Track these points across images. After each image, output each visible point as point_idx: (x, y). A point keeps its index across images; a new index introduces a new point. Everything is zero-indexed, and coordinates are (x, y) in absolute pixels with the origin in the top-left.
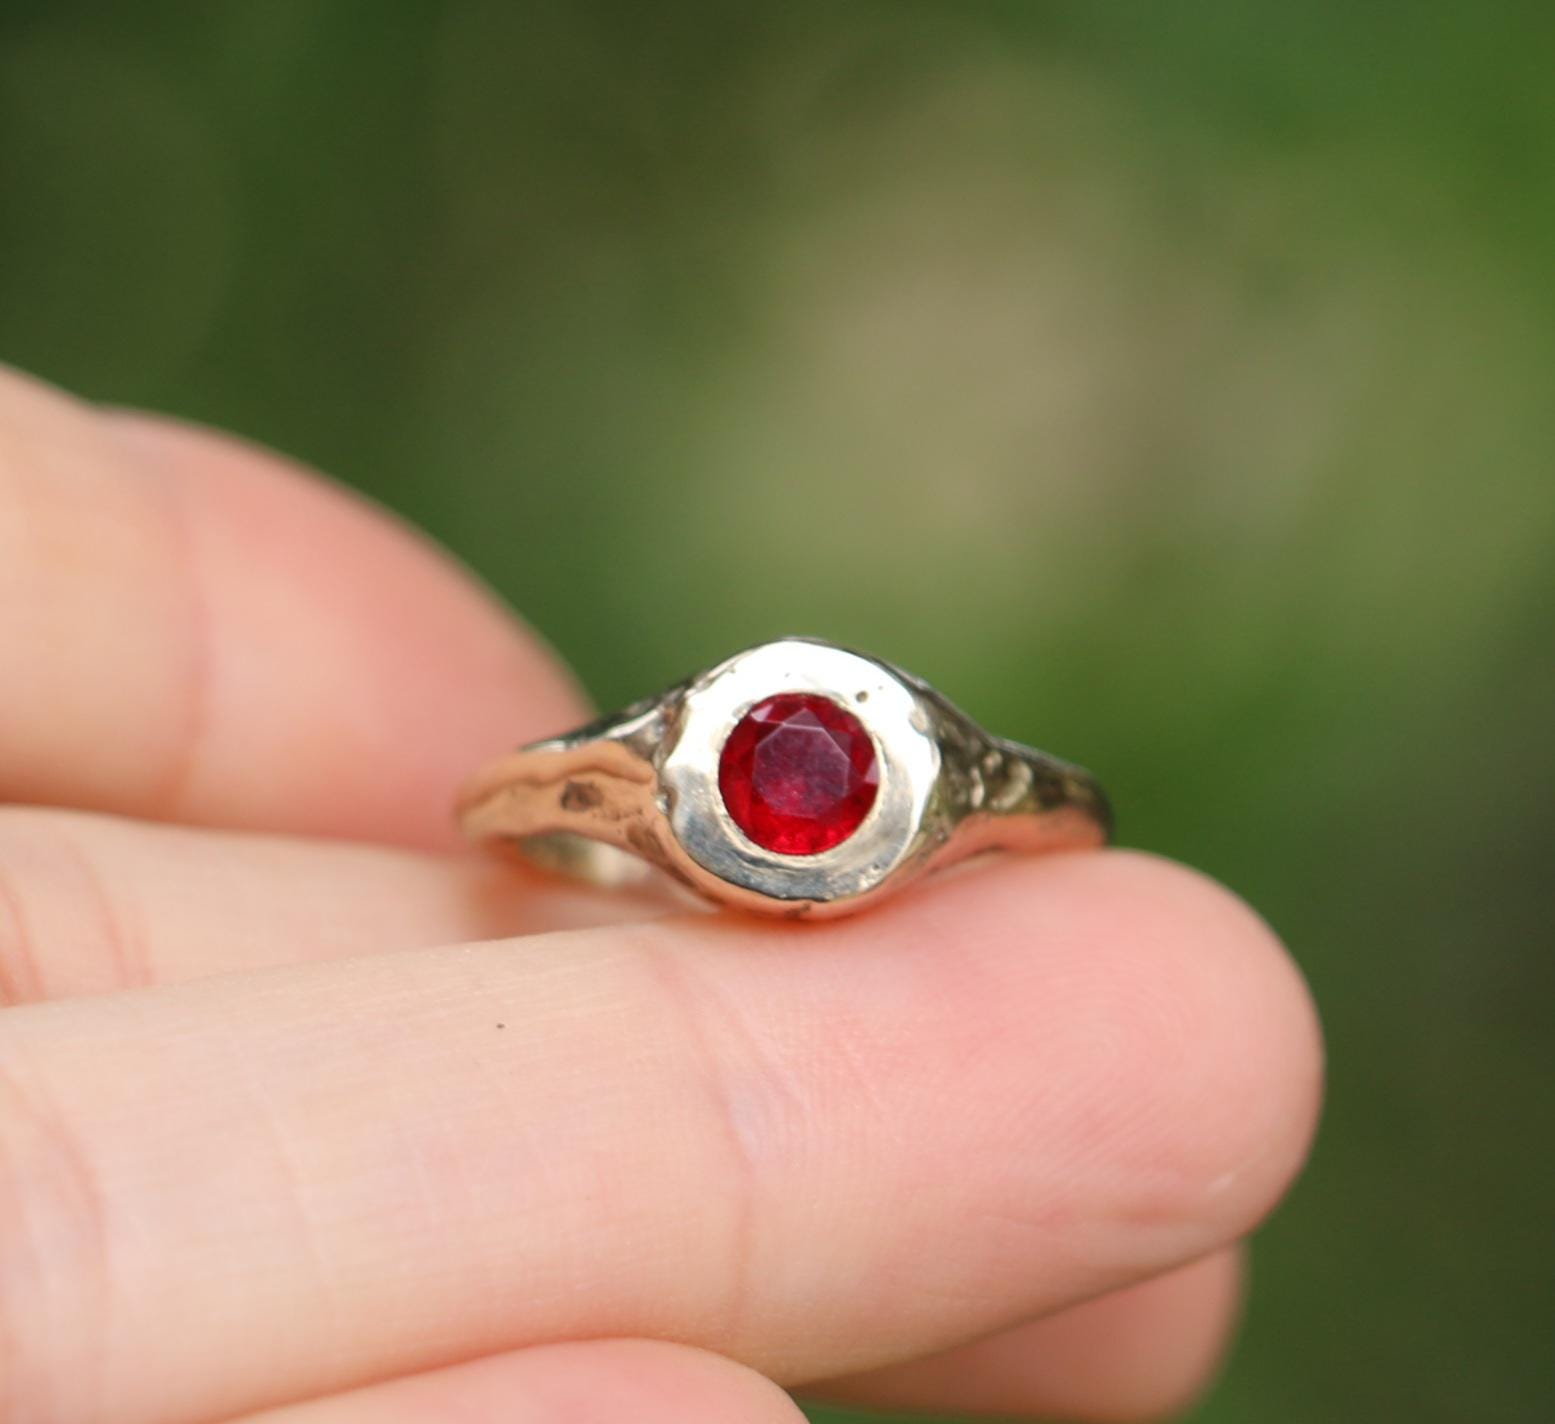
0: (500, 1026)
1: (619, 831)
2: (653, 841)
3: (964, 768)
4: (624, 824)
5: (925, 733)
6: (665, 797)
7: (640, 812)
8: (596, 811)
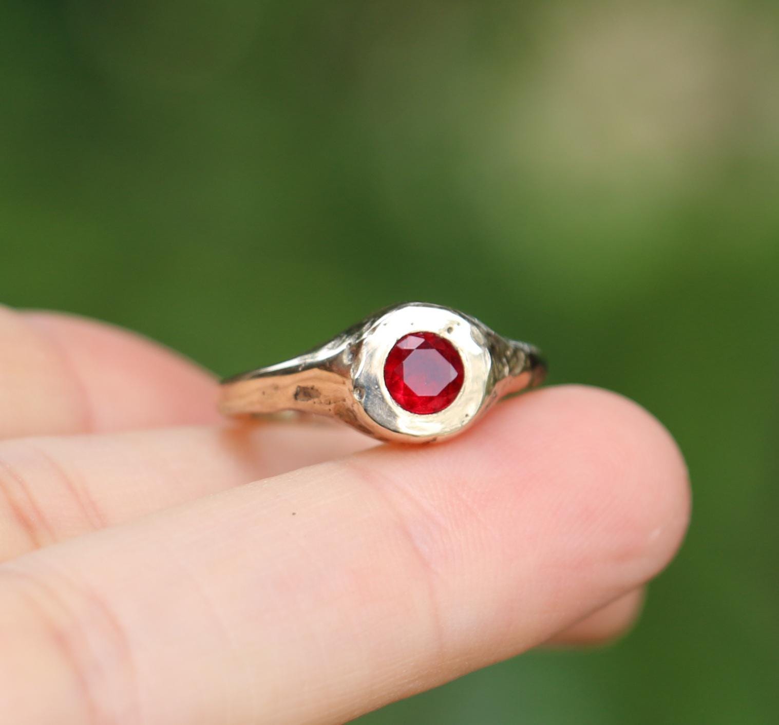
0: (294, 514)
1: (330, 410)
2: (351, 414)
3: (500, 360)
4: (332, 406)
5: (484, 345)
6: (359, 392)
7: (344, 400)
8: (316, 400)
